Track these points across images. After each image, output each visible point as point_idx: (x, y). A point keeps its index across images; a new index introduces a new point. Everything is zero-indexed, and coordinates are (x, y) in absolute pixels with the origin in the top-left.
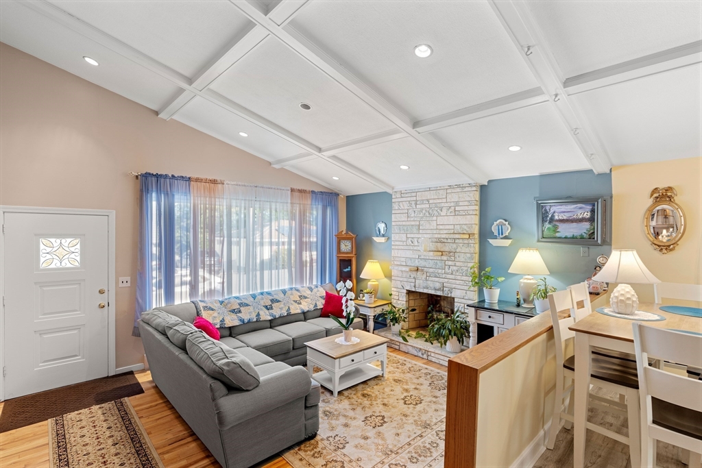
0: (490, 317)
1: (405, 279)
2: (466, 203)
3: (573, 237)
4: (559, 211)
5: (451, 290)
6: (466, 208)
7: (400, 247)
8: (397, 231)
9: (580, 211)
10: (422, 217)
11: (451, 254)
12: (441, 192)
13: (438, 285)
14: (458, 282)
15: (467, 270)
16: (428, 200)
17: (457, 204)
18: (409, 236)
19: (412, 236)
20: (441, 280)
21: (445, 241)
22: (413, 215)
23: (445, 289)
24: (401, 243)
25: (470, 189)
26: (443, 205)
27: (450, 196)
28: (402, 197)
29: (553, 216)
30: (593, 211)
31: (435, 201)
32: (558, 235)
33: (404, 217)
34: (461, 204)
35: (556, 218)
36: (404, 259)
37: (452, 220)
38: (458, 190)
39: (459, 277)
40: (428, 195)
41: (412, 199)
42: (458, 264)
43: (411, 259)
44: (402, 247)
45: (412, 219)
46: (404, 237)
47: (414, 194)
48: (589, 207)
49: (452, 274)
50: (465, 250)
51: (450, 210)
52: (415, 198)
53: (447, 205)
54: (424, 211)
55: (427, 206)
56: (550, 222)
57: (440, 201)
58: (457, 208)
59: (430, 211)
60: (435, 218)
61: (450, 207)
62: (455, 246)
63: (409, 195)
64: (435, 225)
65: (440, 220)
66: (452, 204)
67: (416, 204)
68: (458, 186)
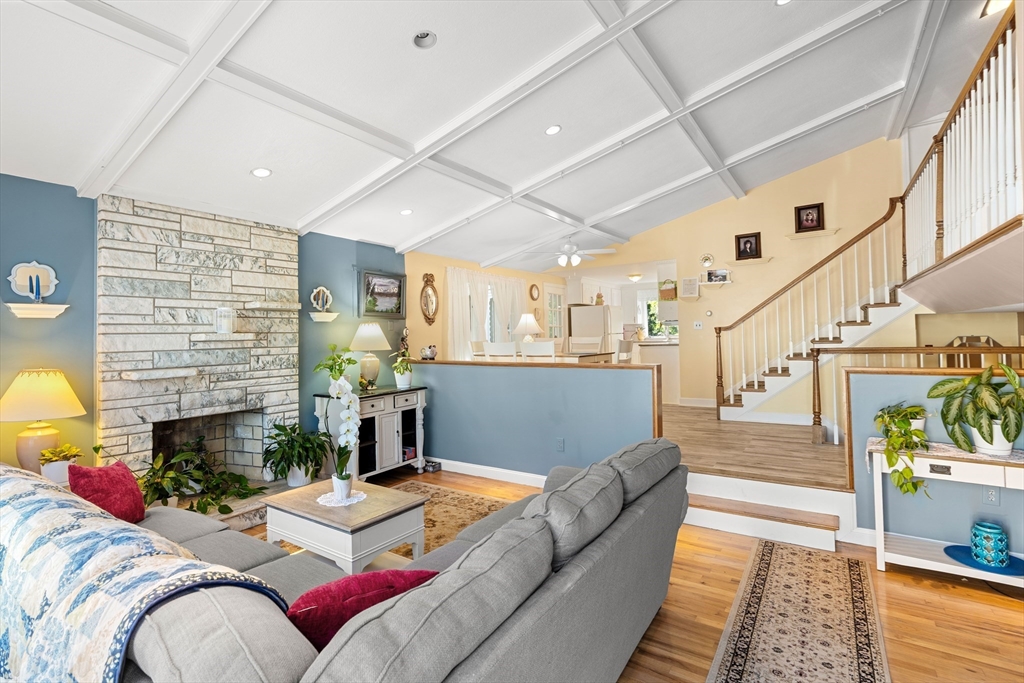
0: (373, 406)
1: (151, 400)
2: (285, 257)
3: (387, 311)
4: (379, 284)
5: (261, 396)
6: (284, 264)
7: (133, 329)
8: (120, 291)
9: (392, 286)
10: (196, 268)
11: (262, 336)
12: (240, 229)
13: (235, 394)
14: (273, 380)
15: (288, 359)
16: (211, 238)
17: (269, 255)
18: (159, 302)
19: (172, 303)
20: (242, 383)
21: (251, 314)
22: (173, 259)
23: (249, 397)
24: (139, 320)
25: (289, 237)
26: (243, 252)
27: (258, 240)
28: (136, 214)
29: (374, 288)
30: (400, 287)
31: (228, 243)
32: (376, 308)
33: (146, 262)
34: (276, 256)
35: (376, 290)
36: (144, 356)
37: (261, 280)
38: (272, 233)
39: (275, 373)
40: (209, 228)
41: (168, 225)
42: (273, 351)
43: (168, 353)
44: (141, 329)
45: (170, 268)
46: (146, 306)
47: (176, 218)
48: (397, 283)
49: (263, 369)
50: (284, 328)
51: (259, 264)
52: (176, 227)
53: (252, 253)
54: (202, 257)
55: (211, 248)
56: (371, 295)
57: (238, 244)
58: (269, 262)
59: (218, 259)
60: (227, 273)
61: (257, 258)
62: (267, 322)
63: (161, 215)
64: (229, 286)
65: (237, 278)
66: (261, 254)
67: (181, 239)
68: (272, 228)
